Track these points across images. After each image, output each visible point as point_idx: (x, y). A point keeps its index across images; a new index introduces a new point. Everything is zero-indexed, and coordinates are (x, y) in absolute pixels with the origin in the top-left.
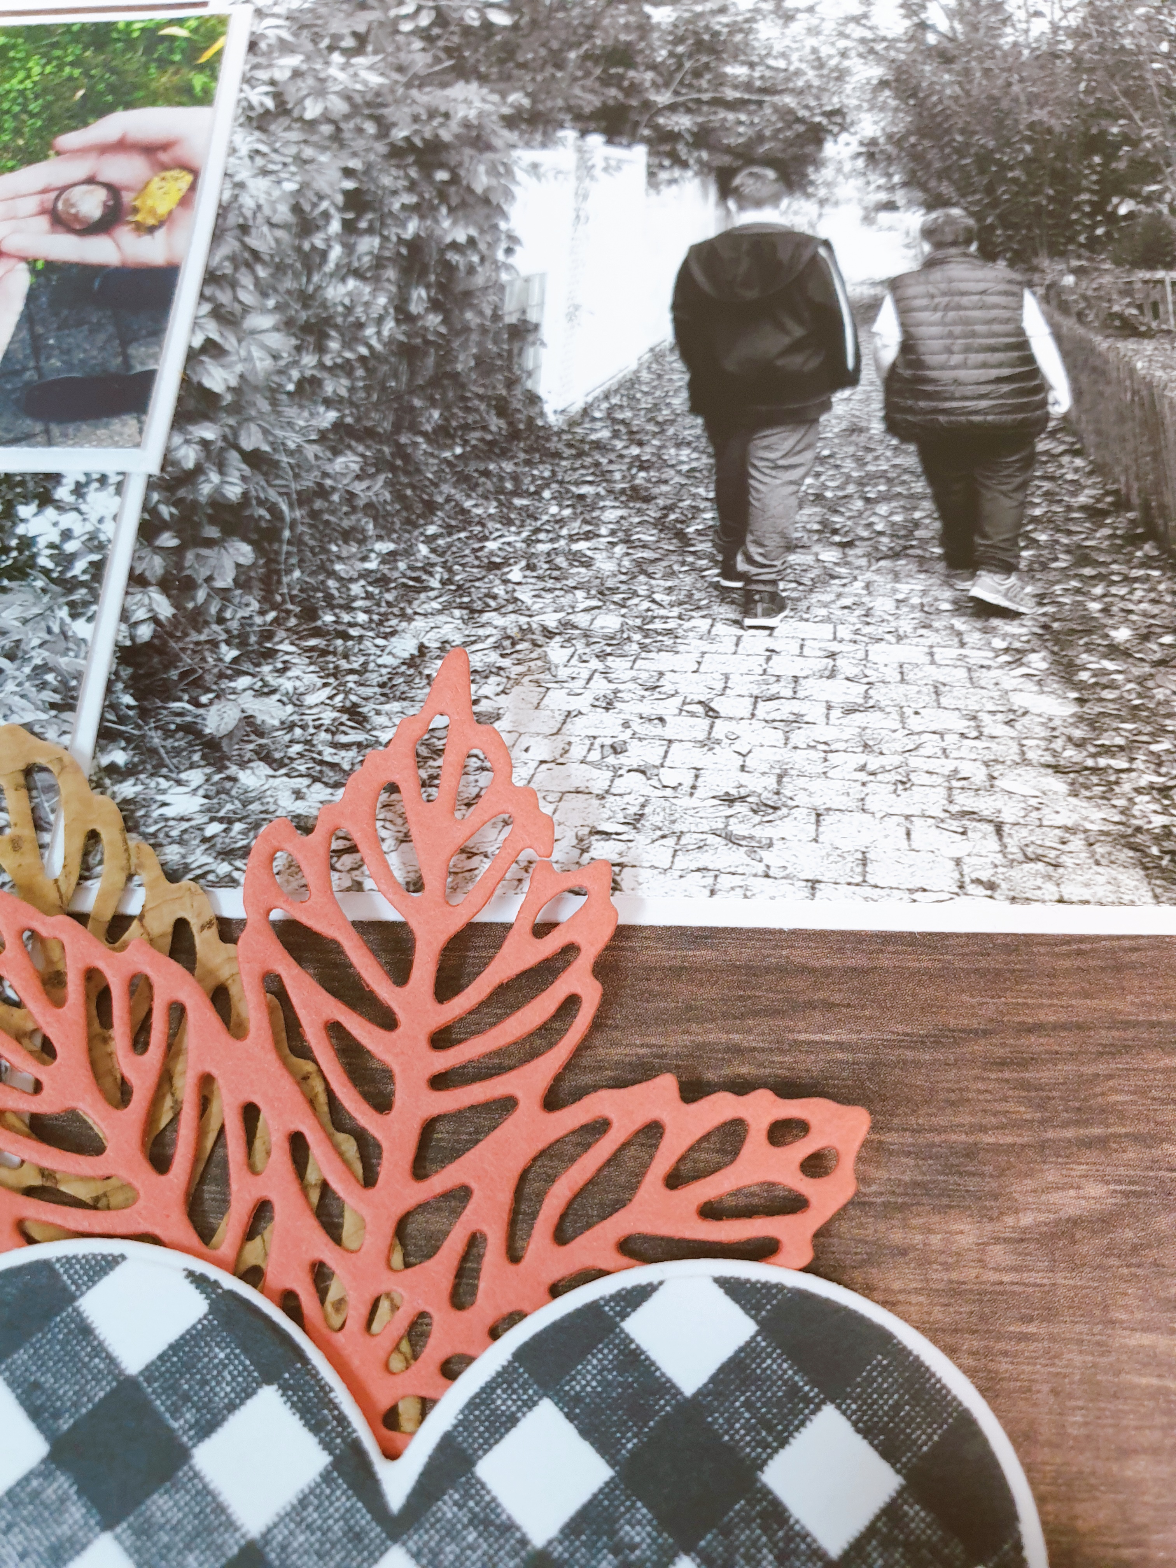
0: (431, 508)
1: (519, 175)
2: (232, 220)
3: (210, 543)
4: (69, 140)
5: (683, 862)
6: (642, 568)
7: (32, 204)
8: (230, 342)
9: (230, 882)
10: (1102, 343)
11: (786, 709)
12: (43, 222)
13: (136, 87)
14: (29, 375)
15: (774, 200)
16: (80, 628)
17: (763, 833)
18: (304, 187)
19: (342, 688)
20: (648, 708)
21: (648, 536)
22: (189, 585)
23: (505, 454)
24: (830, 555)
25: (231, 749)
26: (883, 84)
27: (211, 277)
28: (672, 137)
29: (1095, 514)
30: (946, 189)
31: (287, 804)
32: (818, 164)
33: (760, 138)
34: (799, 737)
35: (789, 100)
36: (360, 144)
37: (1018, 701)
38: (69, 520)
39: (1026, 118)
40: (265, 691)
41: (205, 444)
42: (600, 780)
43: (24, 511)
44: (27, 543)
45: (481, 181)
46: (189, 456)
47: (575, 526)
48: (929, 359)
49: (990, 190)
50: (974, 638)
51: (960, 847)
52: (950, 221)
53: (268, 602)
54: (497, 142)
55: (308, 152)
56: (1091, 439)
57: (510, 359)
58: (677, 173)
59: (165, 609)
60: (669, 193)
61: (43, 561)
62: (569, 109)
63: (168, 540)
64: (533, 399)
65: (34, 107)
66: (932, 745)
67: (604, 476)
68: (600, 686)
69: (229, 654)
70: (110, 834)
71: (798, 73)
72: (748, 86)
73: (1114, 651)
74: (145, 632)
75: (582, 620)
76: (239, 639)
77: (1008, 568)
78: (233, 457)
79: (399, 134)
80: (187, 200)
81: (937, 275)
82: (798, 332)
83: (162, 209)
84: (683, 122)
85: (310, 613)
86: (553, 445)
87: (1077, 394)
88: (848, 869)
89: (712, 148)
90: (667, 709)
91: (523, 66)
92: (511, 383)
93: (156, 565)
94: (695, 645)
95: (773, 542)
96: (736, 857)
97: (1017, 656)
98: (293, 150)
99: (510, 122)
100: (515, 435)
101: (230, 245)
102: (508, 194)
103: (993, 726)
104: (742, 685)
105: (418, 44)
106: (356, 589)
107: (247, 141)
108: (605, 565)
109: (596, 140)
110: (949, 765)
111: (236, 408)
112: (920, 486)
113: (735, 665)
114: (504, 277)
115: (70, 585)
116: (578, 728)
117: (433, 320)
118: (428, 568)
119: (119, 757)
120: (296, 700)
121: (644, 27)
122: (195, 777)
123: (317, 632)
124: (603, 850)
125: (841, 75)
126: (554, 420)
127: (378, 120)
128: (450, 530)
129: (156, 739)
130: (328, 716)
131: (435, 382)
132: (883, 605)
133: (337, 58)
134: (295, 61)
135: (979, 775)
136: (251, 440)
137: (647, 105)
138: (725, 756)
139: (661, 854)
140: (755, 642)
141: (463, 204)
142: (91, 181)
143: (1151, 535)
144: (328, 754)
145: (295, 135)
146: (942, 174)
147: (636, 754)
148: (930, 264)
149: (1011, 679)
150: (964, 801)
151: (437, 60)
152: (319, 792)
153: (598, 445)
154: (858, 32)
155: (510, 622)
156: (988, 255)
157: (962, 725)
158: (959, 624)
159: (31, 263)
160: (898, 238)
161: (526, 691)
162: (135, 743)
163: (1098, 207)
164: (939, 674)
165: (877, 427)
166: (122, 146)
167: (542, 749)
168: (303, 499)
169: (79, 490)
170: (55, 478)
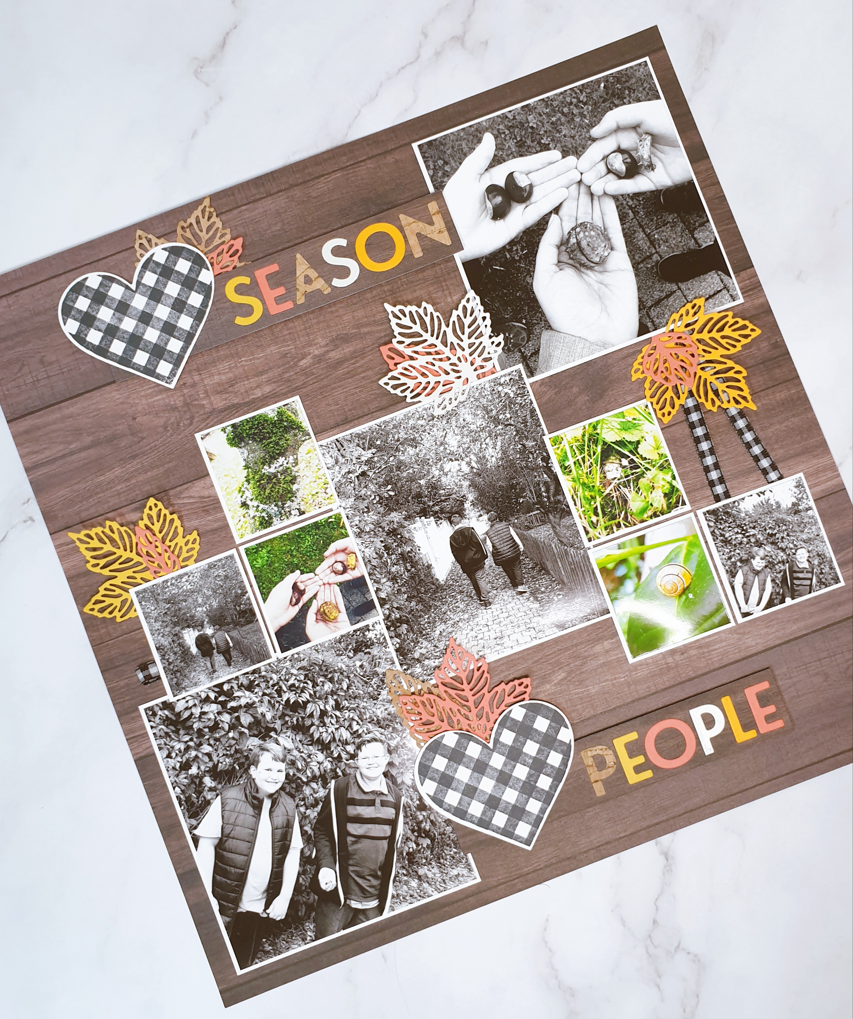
0: (430, 606)
1: (413, 531)
2: (367, 560)
3: (399, 627)
4: (326, 554)
5: (493, 651)
6: (467, 605)
7: (328, 571)
8: (381, 587)
9: (432, 679)
10: (525, 533)
11: (498, 621)
12: (333, 574)
13: (332, 537)
14: (351, 608)
15: (460, 521)
16: (387, 650)
17: (502, 642)
18: (375, 548)
19: (432, 643)
20: (478, 628)
21: (466, 599)
22: (400, 635)
23: (437, 592)
24: (495, 592)
25: (421, 659)
26: (470, 485)
27: (370, 574)
28: (437, 512)
29: (533, 568)
30: (489, 508)
31: (434, 665)
32: (465, 510)
33: (452, 507)
34: (502, 625)
35: (454, 496)
36: (380, 534)
37: (531, 607)
38: (375, 632)
39: (498, 485)
40: (421, 648)
41: (388, 609)
42: (476, 643)
43: (367, 633)
44: (370, 639)
45: (407, 535)
46: (387, 612)
47: (454, 601)
48: (498, 547)
49: (497, 505)
50: (521, 598)
51: (530, 633)
52: (492, 515)
53: (414, 633)
54: (406, 525)
55: (372, 539)
56: (529, 554)
57: (430, 572)
58: (441, 521)
59: (399, 641)
60: (441, 526)
61: (375, 641)
62: (415, 512)
63: (392, 629)
64: (437, 580)
65: (315, 548)
66: (521, 618)
67: (455, 590)
68: (470, 628)
69: (412, 644)
70: (411, 680)
71: (453, 488)
72: (445, 495)
73: (543, 592)
74: (397, 646)
75: (462, 617)
76: (413, 641)
77: (522, 584)
78: (394, 609)
79: (386, 529)
80: (357, 561)
81: (494, 528)
82: (475, 550)
83: (354, 564)
84: (437, 508)
85: (421, 632)
86: (445, 587)
87: (524, 545)
88: (516, 643)
89: (444, 513)
90: (481, 627)
91: (401, 504)
92: (432, 578)
93: (393, 634)
94: (481, 615)
95: (486, 593)
96: (499, 647)
97: (528, 599)
98: (369, 540)
99: (405, 519)
100: (437, 588)
101: (369, 566)
102: (413, 537)
103: (528, 612)
104: (490, 619)
105: (379, 506)
106: (426, 625)
107: (359, 541)
108: (462, 606)
109: (423, 518)
110: (523, 621)
111: (389, 600)
112: (504, 574)
113: (488, 616)
114: (421, 556)
115: (382, 644)
116: (469, 635)
117: (413, 569)
118: (435, 618)
119: (405, 667)
120: (426, 648)
121: (420, 486)
122: (418, 665)
123: (424, 635)
124: (481, 654)
125: (461, 486)
126: (443, 583)
127: (380, 527)
128: (435, 609)
129: (409, 662)
130: (432, 648)
131: (419, 582)
132: (506, 598)
133: (365, 514)
134: (357, 518)
135: (529, 621)
136: (395, 605)
137: (429, 506)
138: (492, 632)
139: (489, 651)
140: (489, 611)
141: (406, 542)
142: (336, 562)
143: (543, 569)
144: (435, 654)
145: (367, 536)
146: (487, 504)
147: (480, 636)
148: (492, 526)
149: (528, 603)
150: (528, 626)
151: (385, 509)
152: (437, 661)
153: (451, 585)
154: (461, 474)
155: (451, 622)
156: (501, 521)
157: (524, 614)
158: (518, 597)
159: (337, 584)
160: (484, 522)
161: (459, 632)
162: (406, 664)
163: (516, 502)
164: (518, 607)
165: (494, 565)
166: (337, 552)
167: (466, 641)
168: (410, 613)
169: (373, 626)
170: (368, 625)
